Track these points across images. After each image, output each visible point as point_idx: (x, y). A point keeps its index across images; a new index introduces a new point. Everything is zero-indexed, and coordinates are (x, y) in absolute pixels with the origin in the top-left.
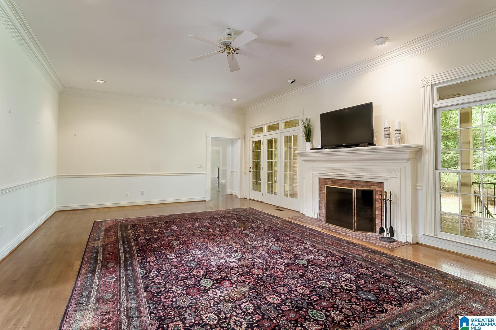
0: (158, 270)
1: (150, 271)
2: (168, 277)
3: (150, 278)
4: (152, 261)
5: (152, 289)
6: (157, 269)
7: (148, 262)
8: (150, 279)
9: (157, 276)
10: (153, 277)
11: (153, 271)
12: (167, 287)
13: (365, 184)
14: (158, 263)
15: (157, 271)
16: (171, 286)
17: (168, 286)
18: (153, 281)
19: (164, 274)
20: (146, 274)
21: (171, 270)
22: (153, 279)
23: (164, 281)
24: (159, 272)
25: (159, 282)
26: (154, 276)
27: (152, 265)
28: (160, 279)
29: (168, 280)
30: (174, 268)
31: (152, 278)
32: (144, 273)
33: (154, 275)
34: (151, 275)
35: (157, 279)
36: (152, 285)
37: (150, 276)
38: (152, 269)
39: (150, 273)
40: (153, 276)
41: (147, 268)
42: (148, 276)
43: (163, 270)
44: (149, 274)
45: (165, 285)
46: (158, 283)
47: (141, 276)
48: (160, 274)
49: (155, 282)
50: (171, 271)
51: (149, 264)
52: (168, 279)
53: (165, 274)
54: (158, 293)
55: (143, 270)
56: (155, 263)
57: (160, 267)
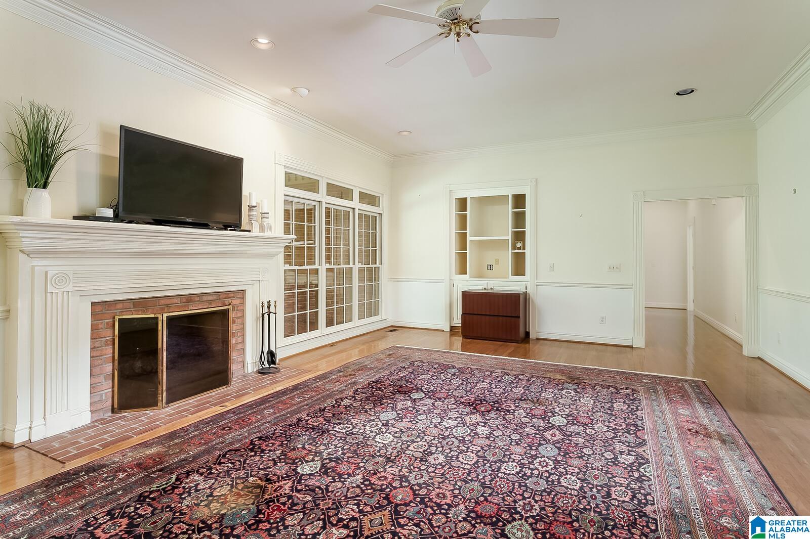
0: (615, 461)
1: (631, 467)
2: (605, 446)
3: (635, 456)
4: (621, 488)
5: (636, 440)
6: (616, 465)
7: (632, 489)
8: (634, 454)
9: (621, 453)
10: (629, 454)
11: (625, 464)
12: (612, 434)
13: (215, 297)
14: (609, 478)
15: (618, 461)
16: (606, 433)
17: (610, 435)
18: (630, 449)
19: (609, 451)
20: (641, 464)
21: (593, 454)
22: (629, 451)
23: (614, 443)
24: (616, 458)
25: (621, 444)
26: (627, 455)
27: (625, 478)
28: (618, 448)
29: (607, 441)
30: (585, 454)
31: (631, 453)
32: (644, 469)
33: (625, 457)
34: (631, 459)
35: (622, 449)
36: (633, 443)
37: (633, 457)
38: (625, 468)
39: (633, 463)
40: (629, 457)
41: (636, 475)
42: (637, 459)
43: (606, 459)
44: (635, 462)
45: (614, 437)
46: (623, 443)
47: (651, 465)
48: (614, 455)
49: (628, 446)
50: (594, 452)
51: (630, 483)
52: (605, 443)
53: (606, 452)
54: (628, 432)
55: (645, 474)
56: (617, 479)
57: (609, 467)
